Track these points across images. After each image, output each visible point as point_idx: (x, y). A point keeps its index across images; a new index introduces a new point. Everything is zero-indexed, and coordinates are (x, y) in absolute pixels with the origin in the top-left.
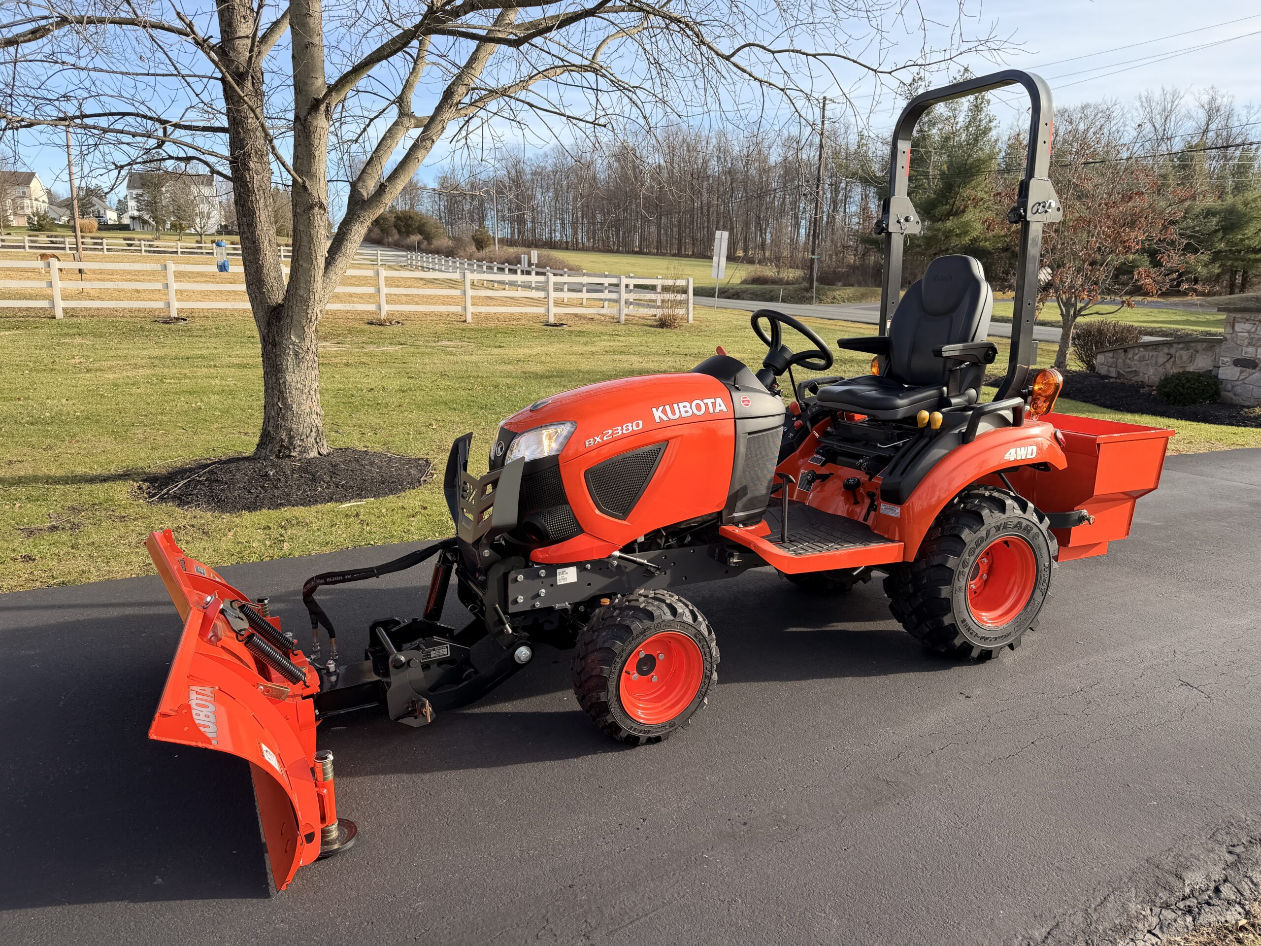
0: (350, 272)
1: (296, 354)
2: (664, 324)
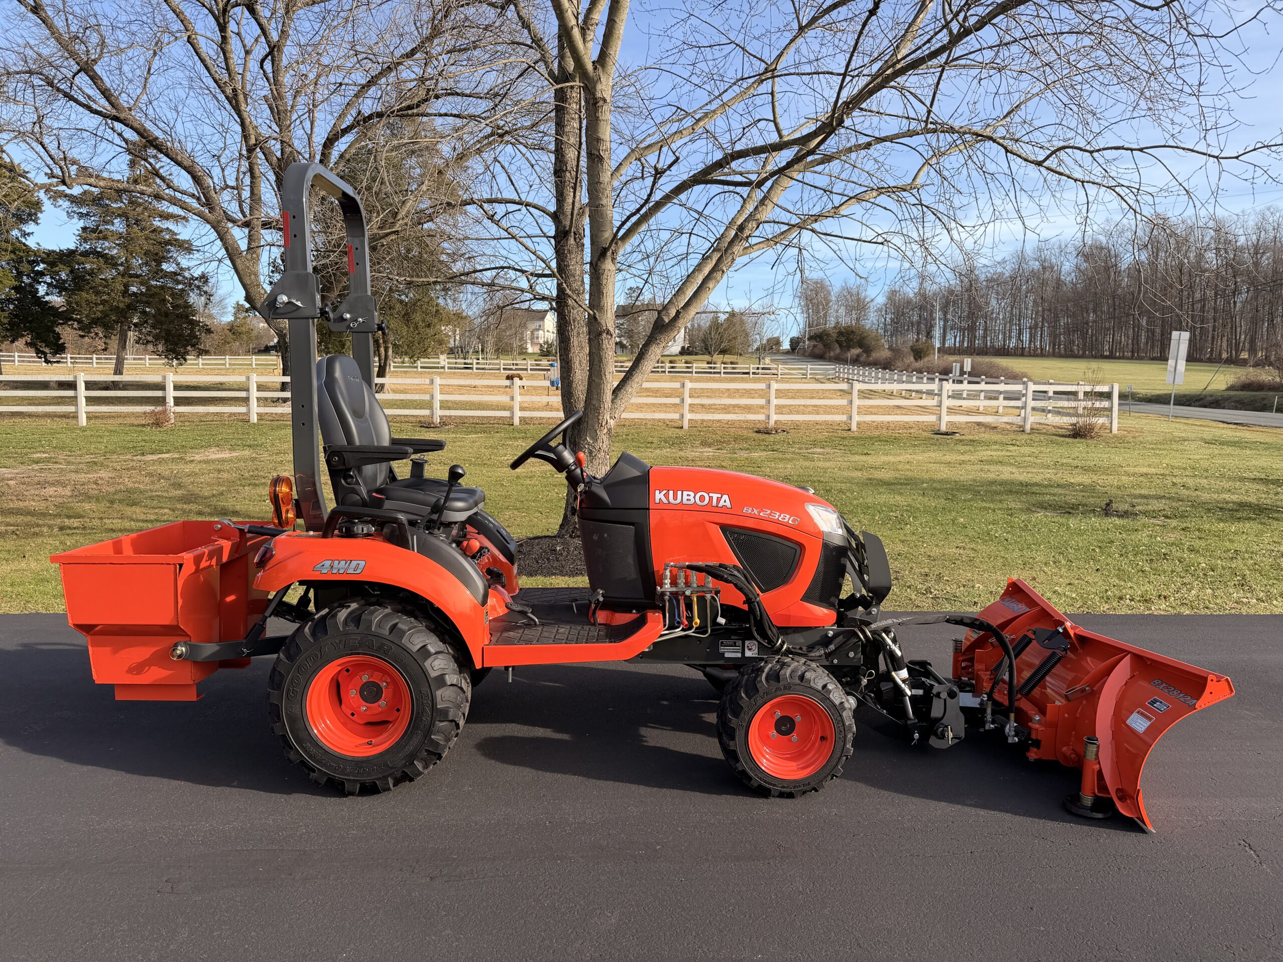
0: (646, 385)
1: (591, 452)
2: (1078, 433)
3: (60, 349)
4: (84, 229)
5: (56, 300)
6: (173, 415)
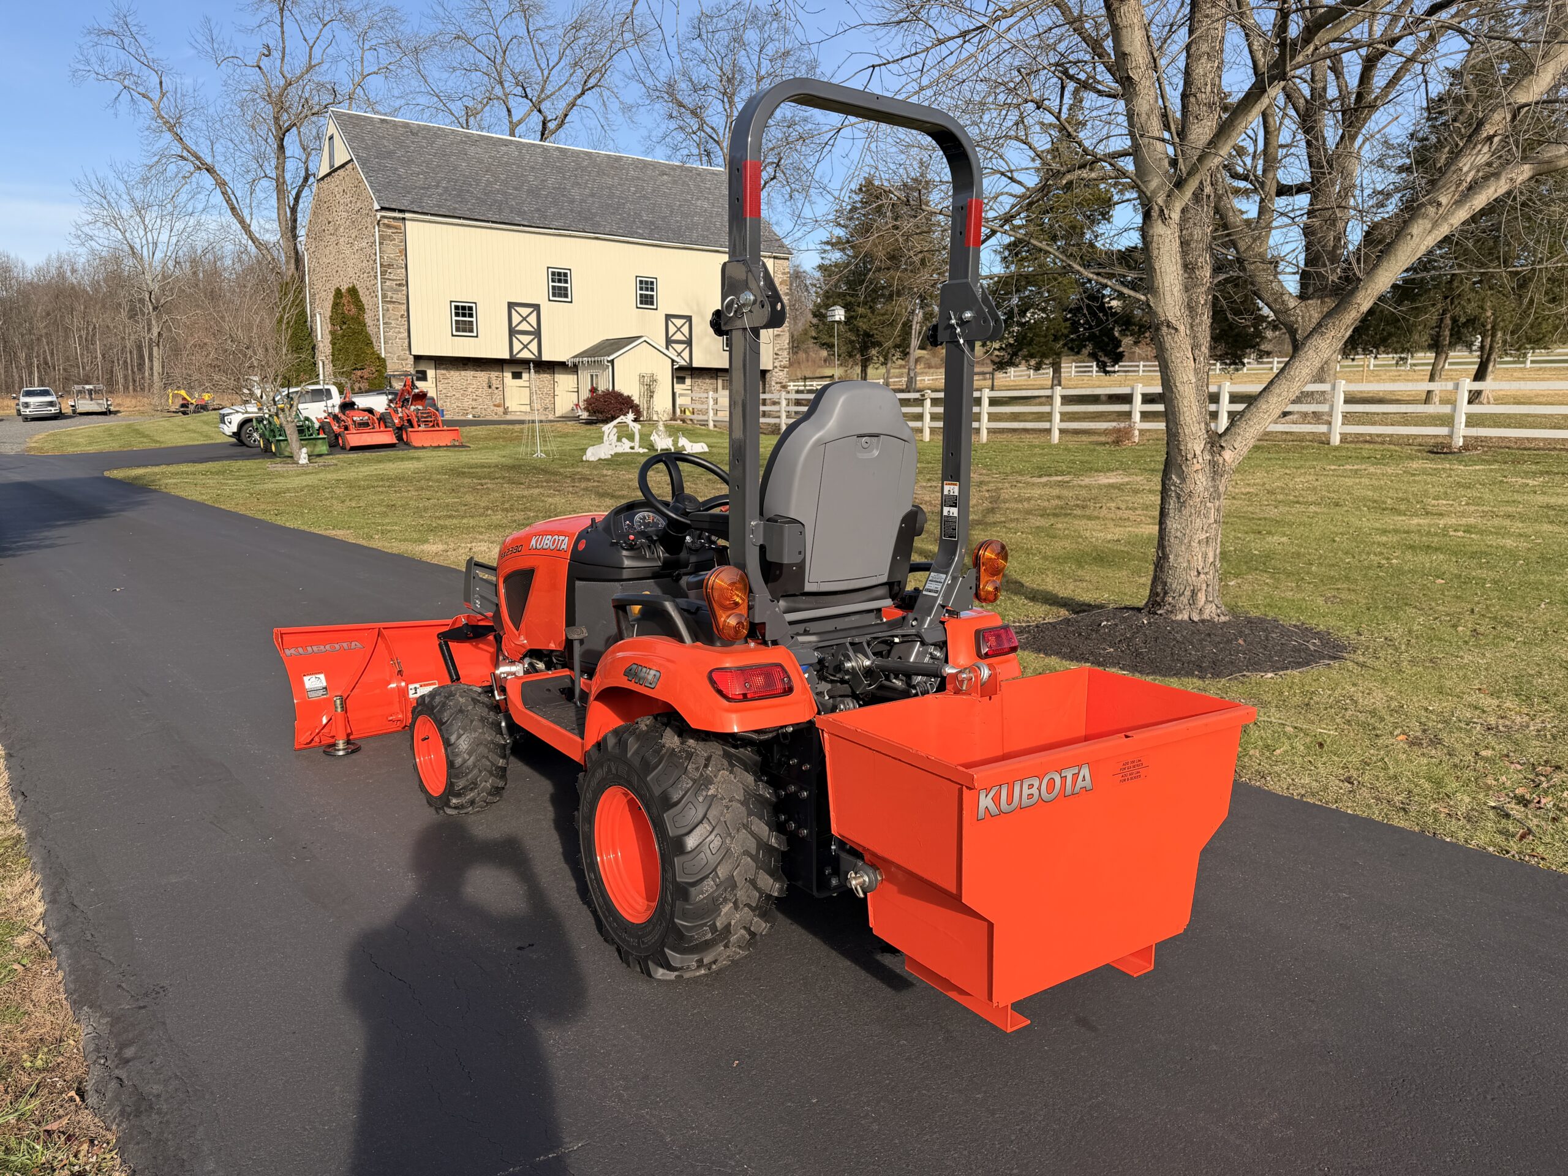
6: (1137, 433)
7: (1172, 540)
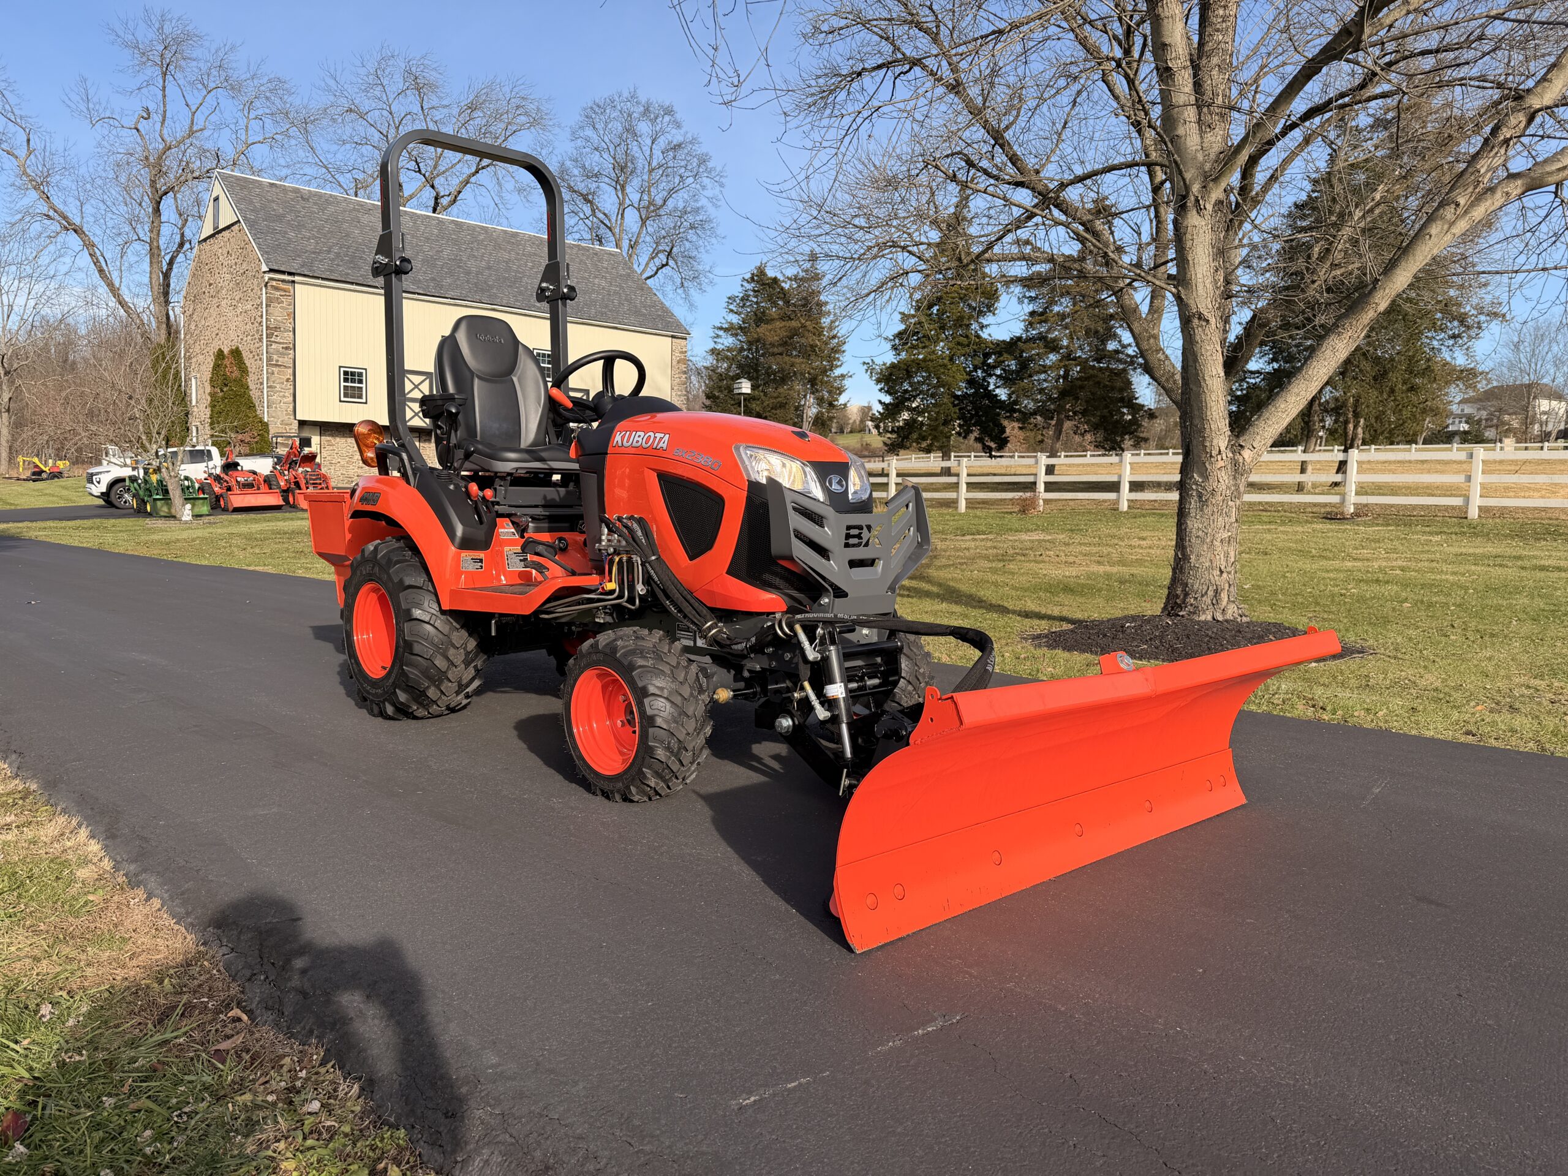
1: (1200, 496)
3: (1002, 443)
4: (1032, 314)
5: (1002, 394)
6: (1041, 502)
7: (1193, 540)
